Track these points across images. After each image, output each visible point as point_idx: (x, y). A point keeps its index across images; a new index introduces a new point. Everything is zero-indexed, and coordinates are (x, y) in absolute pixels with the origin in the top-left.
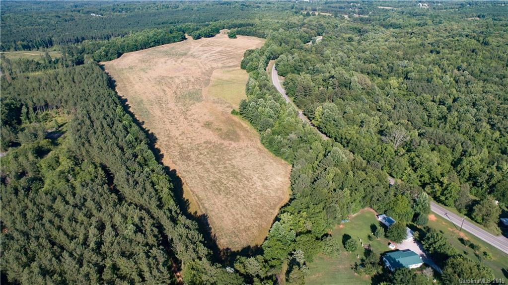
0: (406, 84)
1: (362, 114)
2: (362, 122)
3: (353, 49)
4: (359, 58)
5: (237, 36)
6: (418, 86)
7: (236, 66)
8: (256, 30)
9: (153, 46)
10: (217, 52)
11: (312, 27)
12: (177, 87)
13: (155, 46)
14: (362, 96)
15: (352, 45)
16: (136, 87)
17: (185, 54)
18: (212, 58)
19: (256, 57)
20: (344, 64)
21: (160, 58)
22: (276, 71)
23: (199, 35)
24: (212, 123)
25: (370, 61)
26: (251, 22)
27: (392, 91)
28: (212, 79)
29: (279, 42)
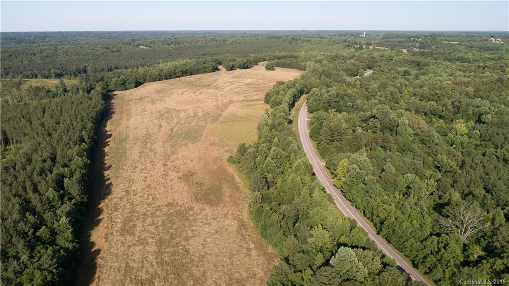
0: (479, 131)
1: (409, 175)
2: (408, 187)
3: (407, 83)
4: (415, 95)
5: (275, 68)
6: (498, 134)
7: (257, 100)
8: (297, 62)
9: (179, 77)
10: (246, 84)
11: (362, 59)
12: (178, 123)
13: (182, 76)
14: (413, 145)
15: (408, 80)
16: (132, 120)
17: (209, 85)
18: (236, 90)
19: (284, 90)
20: (394, 101)
21: (179, 89)
22: (306, 107)
23: (233, 66)
24: (196, 173)
25: (429, 98)
26: (295, 54)
27: (459, 139)
28: (224, 114)
29: (319, 75)
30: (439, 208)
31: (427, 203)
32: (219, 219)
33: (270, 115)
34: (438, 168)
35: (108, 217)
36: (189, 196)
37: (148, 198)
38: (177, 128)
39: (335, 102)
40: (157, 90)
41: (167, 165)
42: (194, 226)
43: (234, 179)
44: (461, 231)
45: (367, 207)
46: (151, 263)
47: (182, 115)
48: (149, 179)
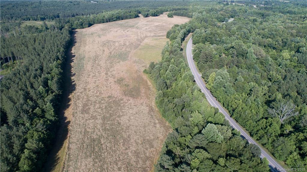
0: (297, 57)
1: (252, 83)
2: (251, 90)
3: (255, 27)
4: (259, 34)
5: (173, 16)
7: (162, 36)
8: (187, 13)
9: (115, 21)
10: (155, 26)
11: (228, 11)
12: (114, 49)
13: (117, 20)
14: (256, 65)
15: (255, 25)
16: (87, 47)
17: (133, 26)
18: (149, 30)
19: (178, 30)
20: (246, 38)
21: (115, 28)
22: (192, 41)
23: (148, 14)
24: (124, 79)
25: (267, 37)
26: (186, 7)
27: (284, 62)
28: (142, 44)
29: (200, 21)
30: (268, 103)
31: (261, 100)
32: (138, 106)
33: (169, 45)
34: (270, 79)
35: (74, 103)
36: (121, 92)
37: (97, 93)
38: (114, 52)
39: (210, 38)
40: (102, 29)
41: (108, 74)
42: (124, 109)
43: (147, 83)
44: (281, 117)
45: (225, 101)
46: (99, 129)
47: (117, 44)
48: (97, 82)
